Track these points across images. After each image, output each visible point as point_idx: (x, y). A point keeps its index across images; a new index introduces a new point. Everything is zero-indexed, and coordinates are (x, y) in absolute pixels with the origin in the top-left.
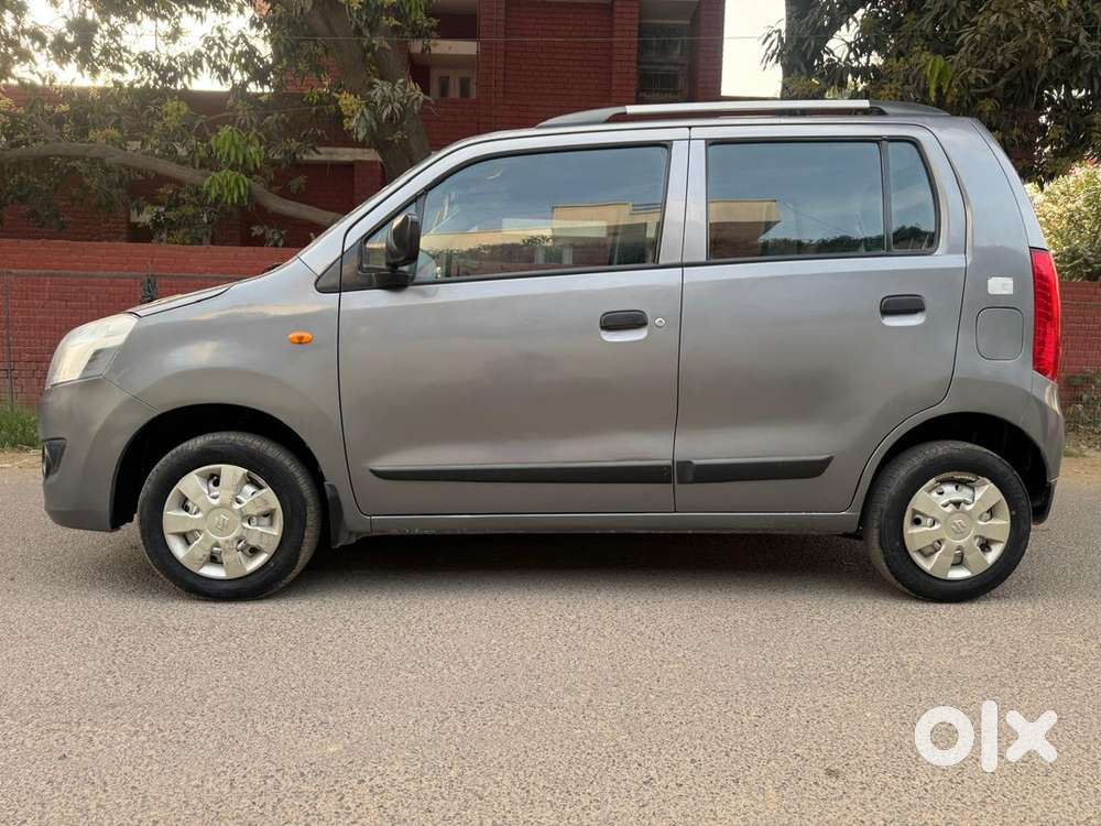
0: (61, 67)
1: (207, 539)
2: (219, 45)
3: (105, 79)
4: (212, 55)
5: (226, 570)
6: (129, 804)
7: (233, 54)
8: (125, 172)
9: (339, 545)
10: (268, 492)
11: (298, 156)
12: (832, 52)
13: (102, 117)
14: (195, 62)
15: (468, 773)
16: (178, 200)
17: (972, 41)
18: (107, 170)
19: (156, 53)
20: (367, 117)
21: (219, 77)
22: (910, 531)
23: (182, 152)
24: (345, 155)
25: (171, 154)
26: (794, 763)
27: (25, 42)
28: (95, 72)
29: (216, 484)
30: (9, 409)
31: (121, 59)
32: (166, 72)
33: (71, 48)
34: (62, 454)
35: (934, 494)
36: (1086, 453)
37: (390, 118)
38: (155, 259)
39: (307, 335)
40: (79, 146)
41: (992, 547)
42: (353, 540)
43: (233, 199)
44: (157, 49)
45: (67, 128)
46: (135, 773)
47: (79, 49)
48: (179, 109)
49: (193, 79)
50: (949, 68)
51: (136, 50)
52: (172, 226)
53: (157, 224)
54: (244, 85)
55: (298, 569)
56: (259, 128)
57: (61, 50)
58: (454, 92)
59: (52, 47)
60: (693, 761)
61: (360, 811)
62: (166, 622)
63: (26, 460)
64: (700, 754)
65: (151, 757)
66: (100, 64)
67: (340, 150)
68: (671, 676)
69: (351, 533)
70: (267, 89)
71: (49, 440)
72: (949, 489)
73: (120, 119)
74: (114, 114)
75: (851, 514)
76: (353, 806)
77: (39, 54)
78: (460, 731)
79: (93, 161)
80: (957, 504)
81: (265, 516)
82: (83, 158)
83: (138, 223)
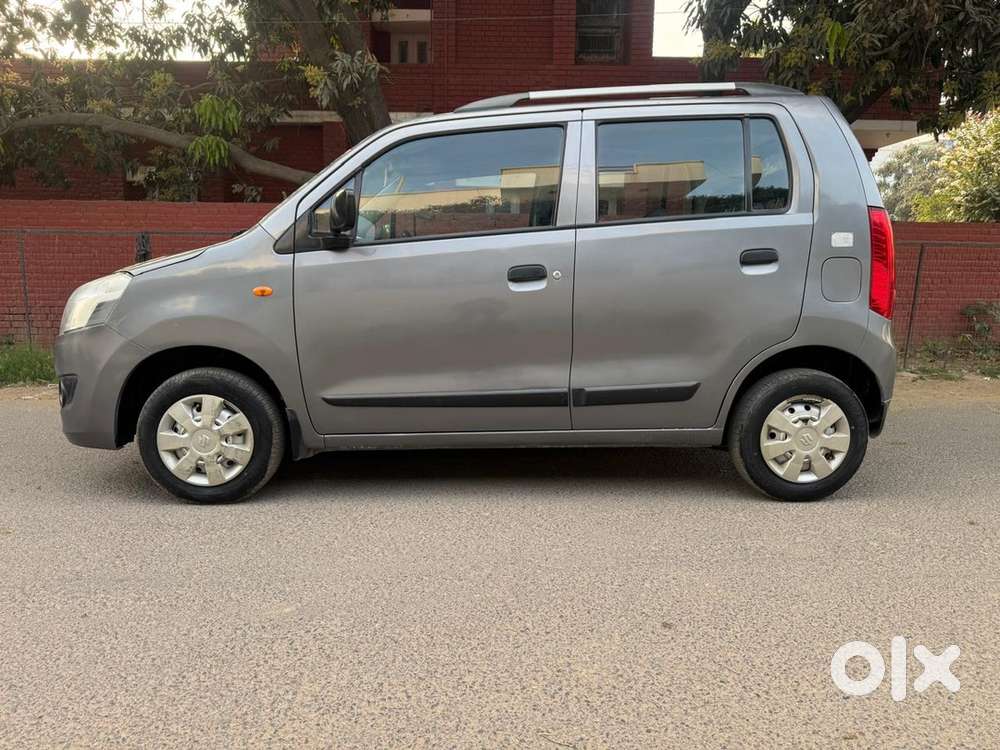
0: (61, 43)
1: (192, 455)
2: (198, 21)
3: (100, 52)
4: (193, 30)
5: (209, 479)
6: (134, 647)
7: (212, 29)
8: (120, 138)
9: (299, 459)
10: (240, 416)
11: (272, 120)
12: (747, 17)
13: (99, 89)
14: (178, 37)
15: (389, 625)
16: (167, 160)
17: (866, 10)
18: (105, 136)
19: (144, 28)
20: (330, 87)
21: (199, 51)
22: (766, 444)
23: (169, 117)
24: (314, 117)
25: (158, 120)
26: (639, 619)
27: (28, 22)
28: (90, 46)
29: (199, 410)
30: (28, 349)
31: (113, 34)
32: (154, 45)
33: (69, 26)
34: (75, 387)
35: (787, 413)
36: (966, 377)
37: (351, 86)
38: (149, 215)
39: (268, 289)
40: (78, 116)
41: (836, 456)
42: (311, 455)
43: (214, 160)
44: (144, 24)
45: (67, 98)
46: (139, 626)
47: (76, 27)
48: (165, 80)
49: (177, 50)
50: (846, 33)
51: (126, 27)
52: (163, 184)
53: (150, 182)
54: (222, 56)
55: (267, 478)
56: (237, 95)
57: (60, 29)
58: (413, 57)
59: (52, 27)
60: (561, 617)
61: (305, 651)
62: (162, 520)
63: (44, 393)
64: (567, 612)
65: (150, 616)
66: (95, 39)
67: (310, 113)
68: (557, 557)
69: (309, 449)
70: (242, 59)
71: (64, 375)
72: (799, 408)
73: (114, 90)
74: (108, 85)
75: (718, 429)
76: (300, 648)
77: (40, 33)
78: (387, 596)
79: (91, 128)
80: (805, 421)
81: (239, 435)
82: (82, 126)
83: (134, 182)
